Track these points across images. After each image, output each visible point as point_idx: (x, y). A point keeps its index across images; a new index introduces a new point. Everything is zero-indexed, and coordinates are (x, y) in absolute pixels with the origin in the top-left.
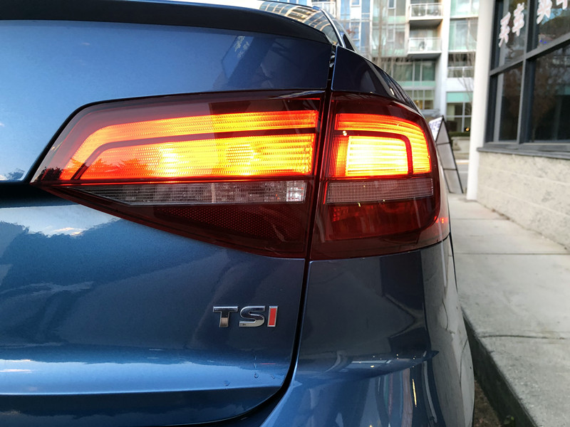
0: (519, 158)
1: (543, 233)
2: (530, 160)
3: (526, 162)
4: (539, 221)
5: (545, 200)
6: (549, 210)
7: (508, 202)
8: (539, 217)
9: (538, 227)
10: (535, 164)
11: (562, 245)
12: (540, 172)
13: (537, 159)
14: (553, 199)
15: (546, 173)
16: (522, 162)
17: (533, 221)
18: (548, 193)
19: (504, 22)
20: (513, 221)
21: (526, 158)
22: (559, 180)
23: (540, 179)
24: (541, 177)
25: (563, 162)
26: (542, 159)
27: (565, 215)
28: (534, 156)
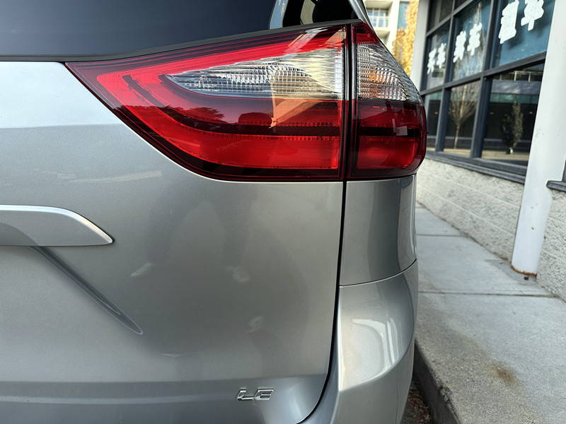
0: (436, 162)
1: (447, 220)
2: (442, 165)
3: (439, 166)
4: (445, 211)
5: (450, 196)
6: (452, 203)
7: (426, 195)
8: (445, 208)
9: (444, 215)
10: (445, 169)
11: (458, 229)
12: (448, 175)
13: (446, 165)
14: (455, 195)
15: (452, 176)
16: (437, 166)
17: (441, 211)
18: (452, 191)
19: (432, 55)
20: (428, 210)
21: (439, 163)
22: (459, 182)
23: (448, 181)
24: (448, 178)
25: (463, 169)
26: (450, 166)
27: (461, 208)
28: (444, 163)
